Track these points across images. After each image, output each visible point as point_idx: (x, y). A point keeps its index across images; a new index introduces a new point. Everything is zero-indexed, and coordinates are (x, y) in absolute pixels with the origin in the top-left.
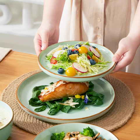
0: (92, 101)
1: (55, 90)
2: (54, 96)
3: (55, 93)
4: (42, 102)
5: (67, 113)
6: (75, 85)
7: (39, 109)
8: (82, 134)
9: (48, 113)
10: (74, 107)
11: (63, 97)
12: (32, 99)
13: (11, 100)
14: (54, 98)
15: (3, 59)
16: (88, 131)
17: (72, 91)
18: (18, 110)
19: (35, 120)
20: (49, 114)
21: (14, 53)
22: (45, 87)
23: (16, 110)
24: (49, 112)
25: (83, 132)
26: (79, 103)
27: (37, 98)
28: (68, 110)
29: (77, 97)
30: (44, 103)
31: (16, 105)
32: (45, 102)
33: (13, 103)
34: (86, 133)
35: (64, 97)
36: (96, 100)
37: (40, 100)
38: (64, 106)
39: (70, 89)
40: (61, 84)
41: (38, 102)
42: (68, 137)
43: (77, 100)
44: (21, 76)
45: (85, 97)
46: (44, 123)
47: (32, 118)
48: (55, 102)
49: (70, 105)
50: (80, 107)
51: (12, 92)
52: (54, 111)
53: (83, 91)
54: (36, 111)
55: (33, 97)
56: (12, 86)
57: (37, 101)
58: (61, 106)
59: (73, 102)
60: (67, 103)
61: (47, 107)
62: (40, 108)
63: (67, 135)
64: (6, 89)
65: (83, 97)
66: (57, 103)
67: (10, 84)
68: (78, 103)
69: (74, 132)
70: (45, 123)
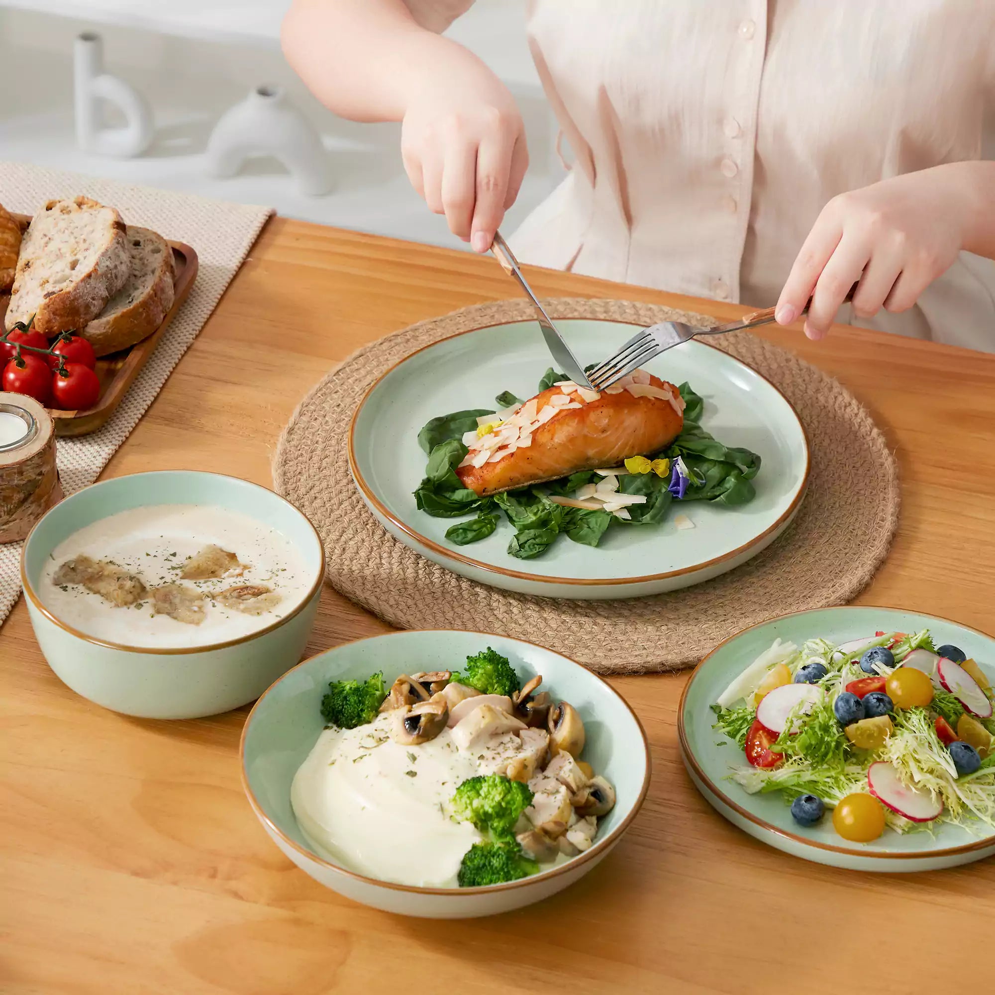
0: (704, 485)
1: (534, 441)
2: (531, 469)
3: (534, 454)
4: (475, 497)
5: (597, 546)
6: (626, 411)
7: (466, 529)
8: (460, 681)
9: (510, 547)
10: (626, 515)
11: (572, 469)
12: (427, 482)
13: (324, 484)
14: (533, 477)
15: (243, 265)
16: (489, 667)
17: (613, 439)
18: (363, 535)
19: (454, 582)
20: (516, 555)
21: (288, 228)
22: (478, 419)
23: (358, 538)
24: (515, 544)
25: (464, 674)
26: (646, 495)
27: (454, 478)
28: (599, 535)
29: (637, 465)
30: (484, 501)
31: (353, 508)
32: (492, 496)
33: (335, 501)
34: (478, 676)
35: (577, 468)
36: (721, 481)
37: (465, 488)
38: (581, 513)
39: (604, 431)
40: (561, 411)
41: (459, 495)
42: (402, 699)
43: (638, 483)
44: (349, 359)
45: (672, 467)
46: (495, 596)
47: (437, 573)
48: (535, 492)
49: (608, 508)
50: (653, 518)
51: (320, 446)
52: (537, 541)
53: (662, 438)
54: (456, 543)
55: (435, 475)
56: (315, 415)
57: (454, 489)
58: (567, 514)
59: (617, 491)
60: (592, 499)
61: (498, 518)
62: (471, 524)
63: (396, 690)
64: (291, 431)
65: (661, 466)
66: (547, 502)
67: (305, 399)
68: (641, 500)
69: (426, 674)
70: (501, 598)
